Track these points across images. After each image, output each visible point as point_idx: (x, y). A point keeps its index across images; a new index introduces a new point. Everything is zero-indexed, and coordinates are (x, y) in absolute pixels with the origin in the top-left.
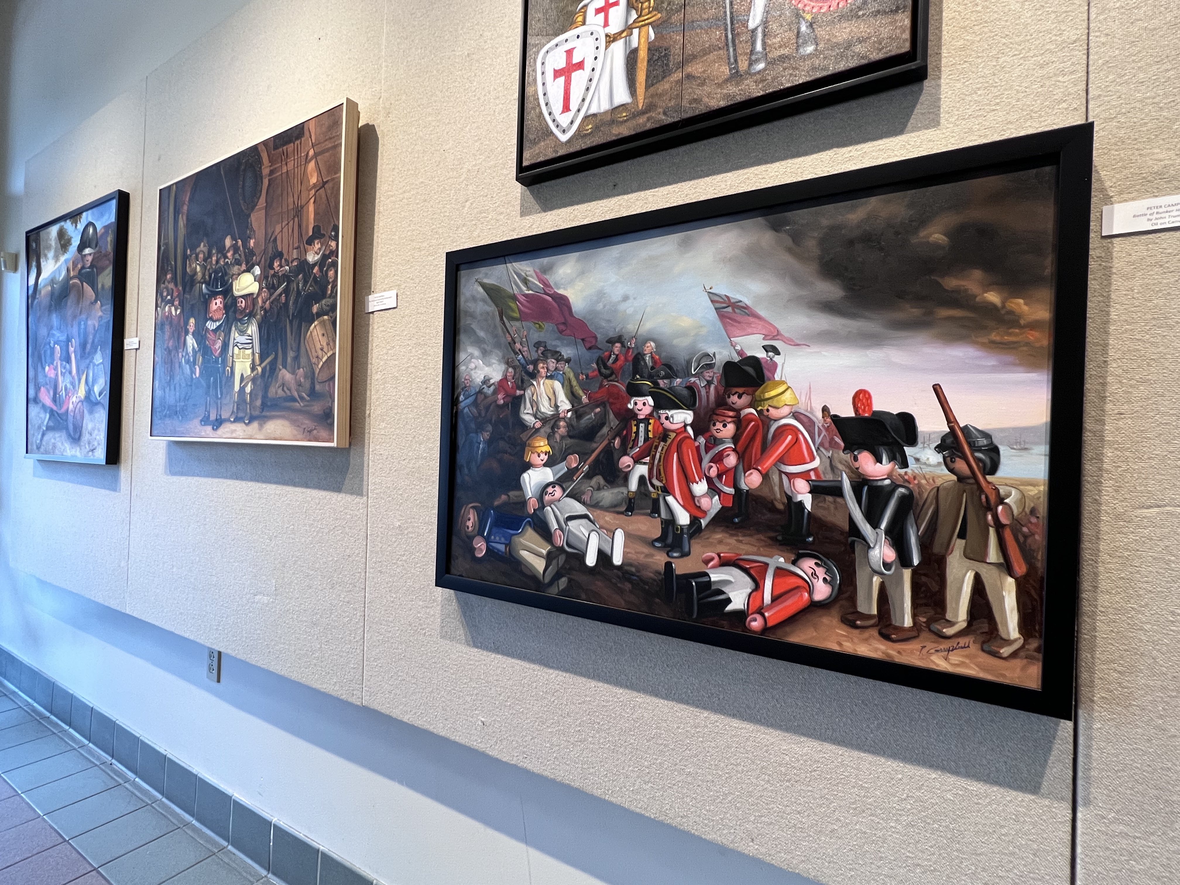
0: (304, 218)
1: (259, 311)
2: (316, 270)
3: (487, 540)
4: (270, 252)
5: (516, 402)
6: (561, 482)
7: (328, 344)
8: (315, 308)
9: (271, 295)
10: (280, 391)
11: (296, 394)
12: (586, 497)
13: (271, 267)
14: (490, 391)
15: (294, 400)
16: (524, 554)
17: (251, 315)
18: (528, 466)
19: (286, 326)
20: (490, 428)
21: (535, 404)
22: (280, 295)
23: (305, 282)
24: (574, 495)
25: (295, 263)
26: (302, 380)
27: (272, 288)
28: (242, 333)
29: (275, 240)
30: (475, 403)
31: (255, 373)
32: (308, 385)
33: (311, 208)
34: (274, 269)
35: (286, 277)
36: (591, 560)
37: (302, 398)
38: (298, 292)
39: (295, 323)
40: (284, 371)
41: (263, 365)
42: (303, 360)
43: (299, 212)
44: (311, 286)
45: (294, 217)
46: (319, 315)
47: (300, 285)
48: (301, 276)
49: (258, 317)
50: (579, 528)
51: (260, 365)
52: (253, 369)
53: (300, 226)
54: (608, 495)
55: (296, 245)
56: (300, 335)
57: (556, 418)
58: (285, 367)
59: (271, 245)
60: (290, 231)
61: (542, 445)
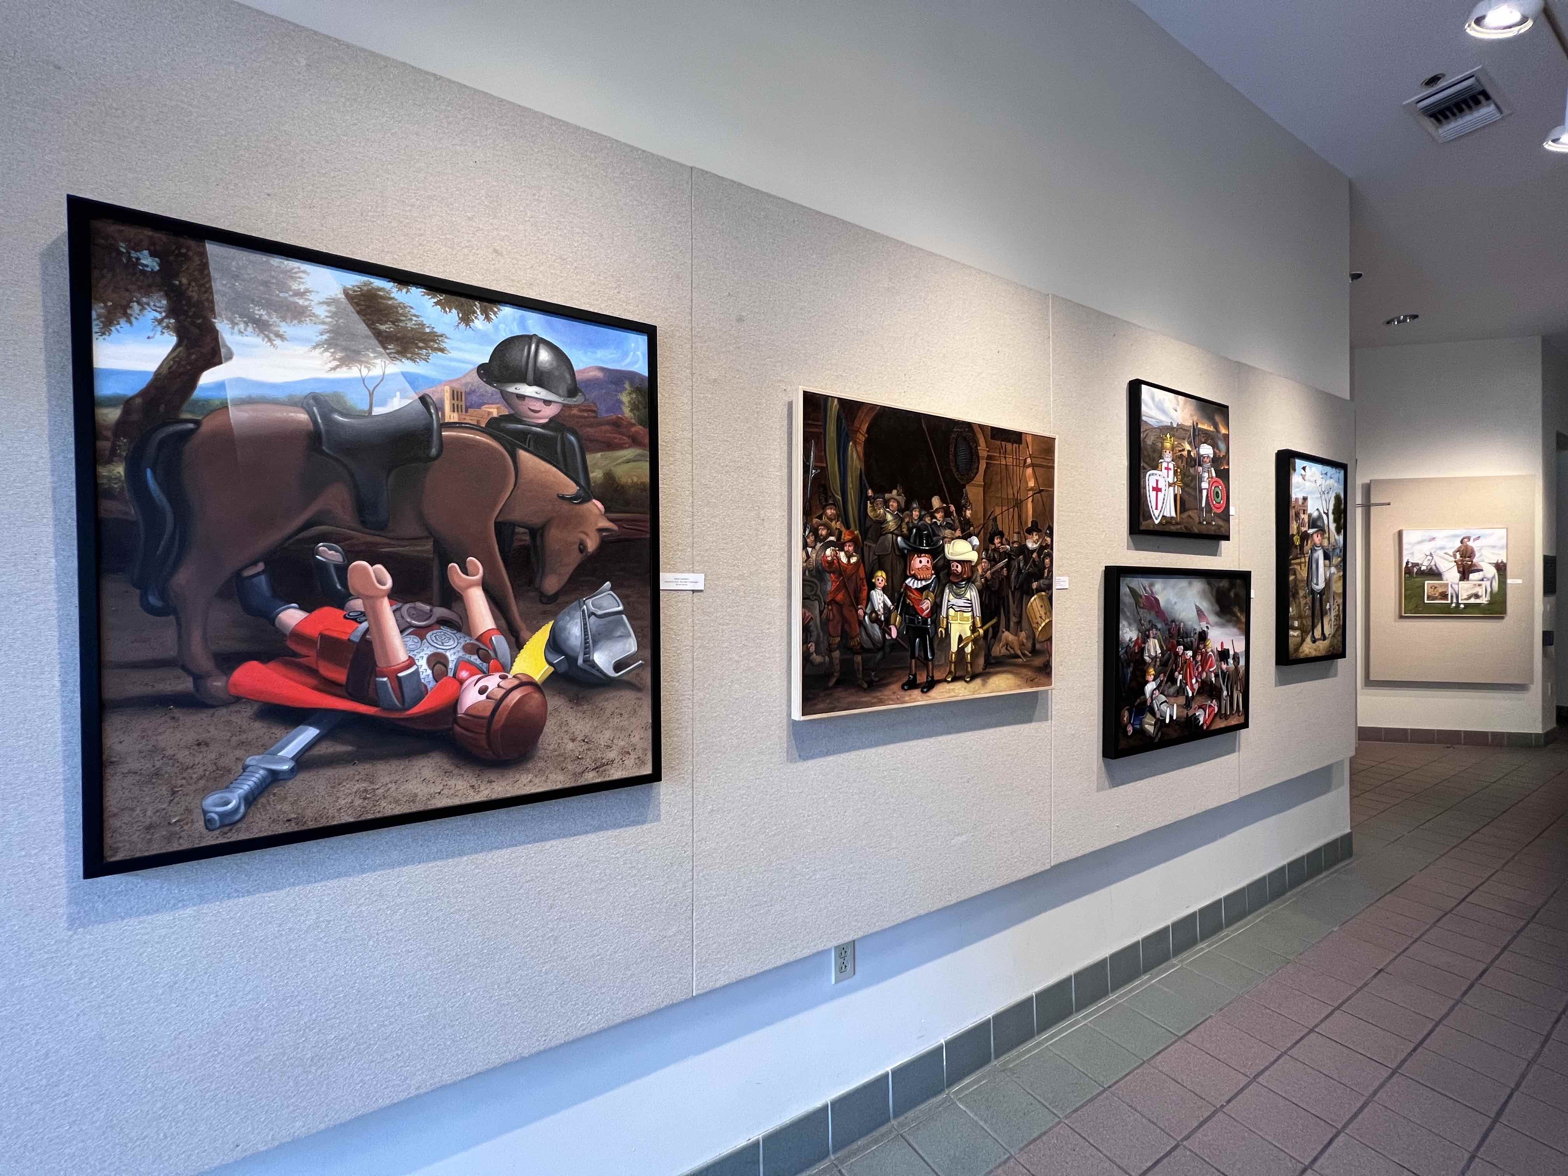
0: (1024, 510)
1: (979, 578)
2: (1035, 555)
3: (1133, 725)
4: (990, 528)
5: (1142, 650)
6: (1158, 688)
7: (1046, 614)
8: (1035, 585)
9: (992, 566)
10: (1004, 651)
11: (1019, 653)
12: (1166, 693)
13: (992, 541)
14: (1132, 645)
15: (1019, 657)
16: (1146, 726)
17: (970, 580)
18: (1147, 682)
19: (1008, 596)
20: (1132, 665)
21: (1149, 651)
22: (1002, 568)
23: (1026, 564)
24: (1162, 693)
25: (1016, 545)
26: (1025, 641)
27: (993, 561)
28: (958, 596)
29: (995, 519)
30: (1126, 652)
31: (976, 634)
32: (1029, 645)
33: (1030, 506)
34: (994, 544)
35: (1006, 554)
36: (1167, 721)
37: (1024, 655)
38: (1019, 571)
39: (1018, 594)
40: (1006, 633)
41: (985, 627)
42: (1025, 624)
43: (1018, 504)
44: (1031, 567)
45: (1014, 506)
46: (1039, 590)
47: (1021, 565)
48: (1021, 557)
49: (978, 583)
50: (1164, 707)
51: (981, 627)
52: (974, 629)
53: (1020, 517)
54: (1172, 690)
55: (1017, 530)
56: (1021, 605)
57: (1156, 657)
58: (1008, 629)
59: (991, 523)
60: (1010, 517)
61: (1152, 671)
